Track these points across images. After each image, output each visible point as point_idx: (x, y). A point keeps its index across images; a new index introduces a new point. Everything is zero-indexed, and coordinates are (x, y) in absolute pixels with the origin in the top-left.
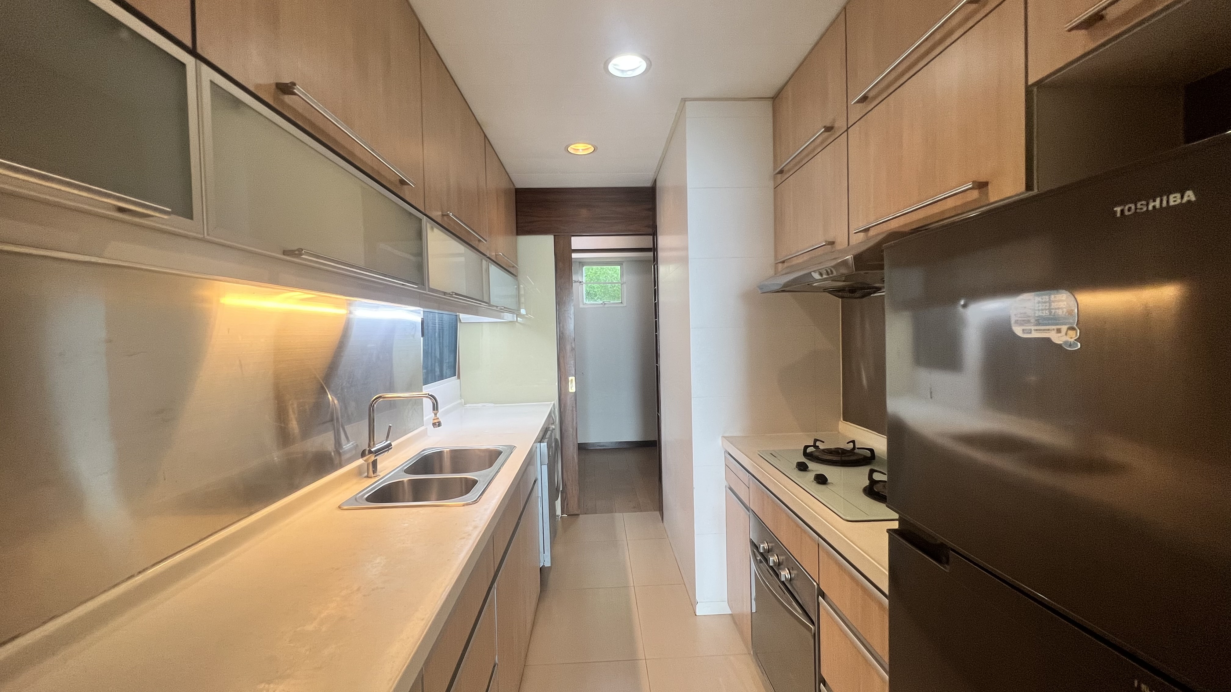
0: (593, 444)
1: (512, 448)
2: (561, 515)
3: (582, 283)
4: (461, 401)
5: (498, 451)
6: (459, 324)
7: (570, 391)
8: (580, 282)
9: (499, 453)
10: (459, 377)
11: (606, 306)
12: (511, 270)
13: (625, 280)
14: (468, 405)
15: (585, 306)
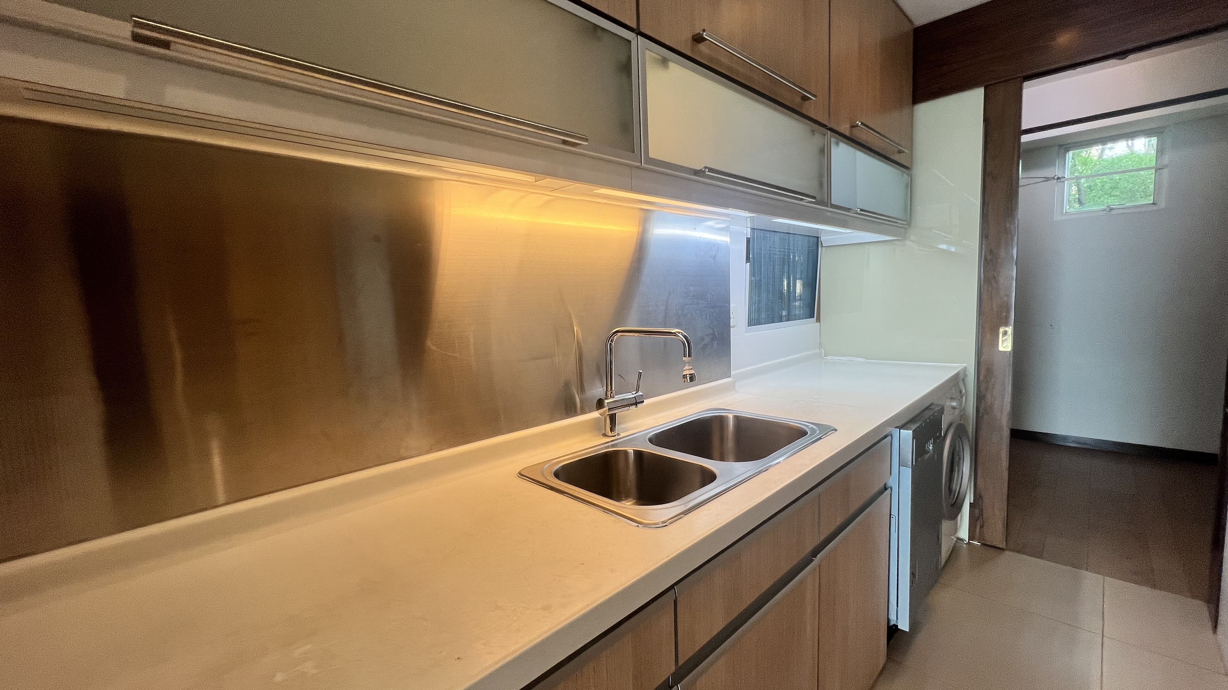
0: (1064, 438)
1: (826, 430)
2: (969, 540)
3: (1062, 180)
4: (819, 351)
5: (802, 430)
6: (820, 249)
7: (1001, 348)
8: (1059, 178)
9: (803, 433)
10: (818, 320)
11: (1114, 212)
12: (896, 157)
13: (1166, 160)
14: (829, 358)
15: (1063, 218)
